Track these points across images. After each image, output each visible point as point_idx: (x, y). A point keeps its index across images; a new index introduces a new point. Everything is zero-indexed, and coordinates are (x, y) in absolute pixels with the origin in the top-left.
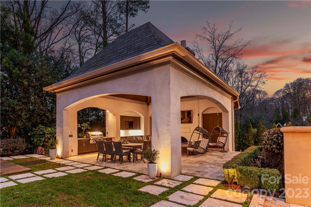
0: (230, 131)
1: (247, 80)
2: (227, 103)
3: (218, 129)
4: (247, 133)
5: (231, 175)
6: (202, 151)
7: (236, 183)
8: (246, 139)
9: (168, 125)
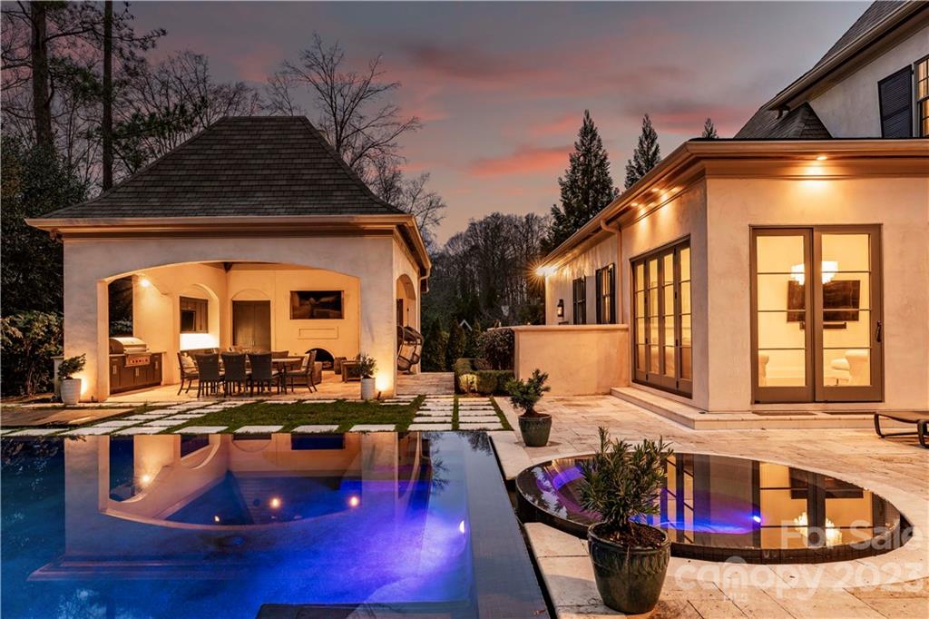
5: (469, 383)
7: (474, 391)
9: (388, 322)
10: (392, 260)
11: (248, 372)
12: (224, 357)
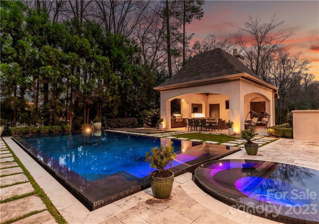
0: (271, 114)
1: (290, 67)
2: (269, 95)
3: (263, 113)
4: (285, 116)
5: (271, 132)
6: (254, 125)
7: (273, 135)
8: (284, 120)
9: (239, 110)
10: (240, 89)
11: (200, 124)
12: (194, 120)
